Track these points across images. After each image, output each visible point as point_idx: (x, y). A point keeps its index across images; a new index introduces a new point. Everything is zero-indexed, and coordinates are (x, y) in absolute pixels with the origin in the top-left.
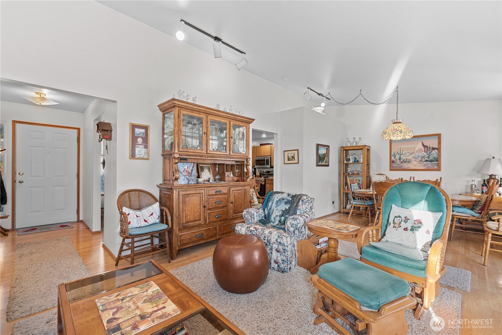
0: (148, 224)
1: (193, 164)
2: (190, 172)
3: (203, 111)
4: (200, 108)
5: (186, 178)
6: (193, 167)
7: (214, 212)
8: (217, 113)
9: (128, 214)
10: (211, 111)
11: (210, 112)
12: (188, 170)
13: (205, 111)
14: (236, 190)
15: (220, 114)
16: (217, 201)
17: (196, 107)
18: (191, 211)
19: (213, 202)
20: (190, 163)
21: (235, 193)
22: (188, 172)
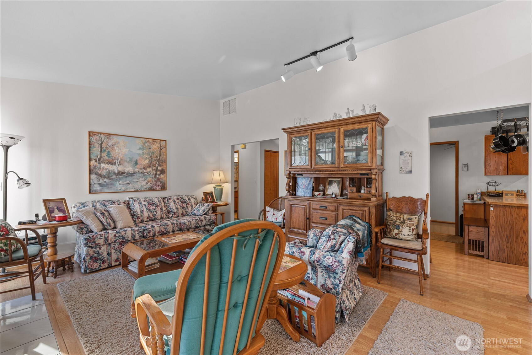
0: (276, 221)
1: (310, 178)
2: (307, 185)
3: (307, 129)
4: (303, 128)
5: (303, 190)
6: (310, 181)
7: (318, 227)
8: (321, 126)
9: (268, 212)
10: (313, 126)
11: (313, 128)
12: (306, 184)
13: (308, 128)
14: (348, 210)
15: (324, 125)
16: (322, 216)
17: (299, 129)
18: (297, 220)
19: (317, 216)
20: (308, 178)
21: (346, 213)
22: (305, 185)
